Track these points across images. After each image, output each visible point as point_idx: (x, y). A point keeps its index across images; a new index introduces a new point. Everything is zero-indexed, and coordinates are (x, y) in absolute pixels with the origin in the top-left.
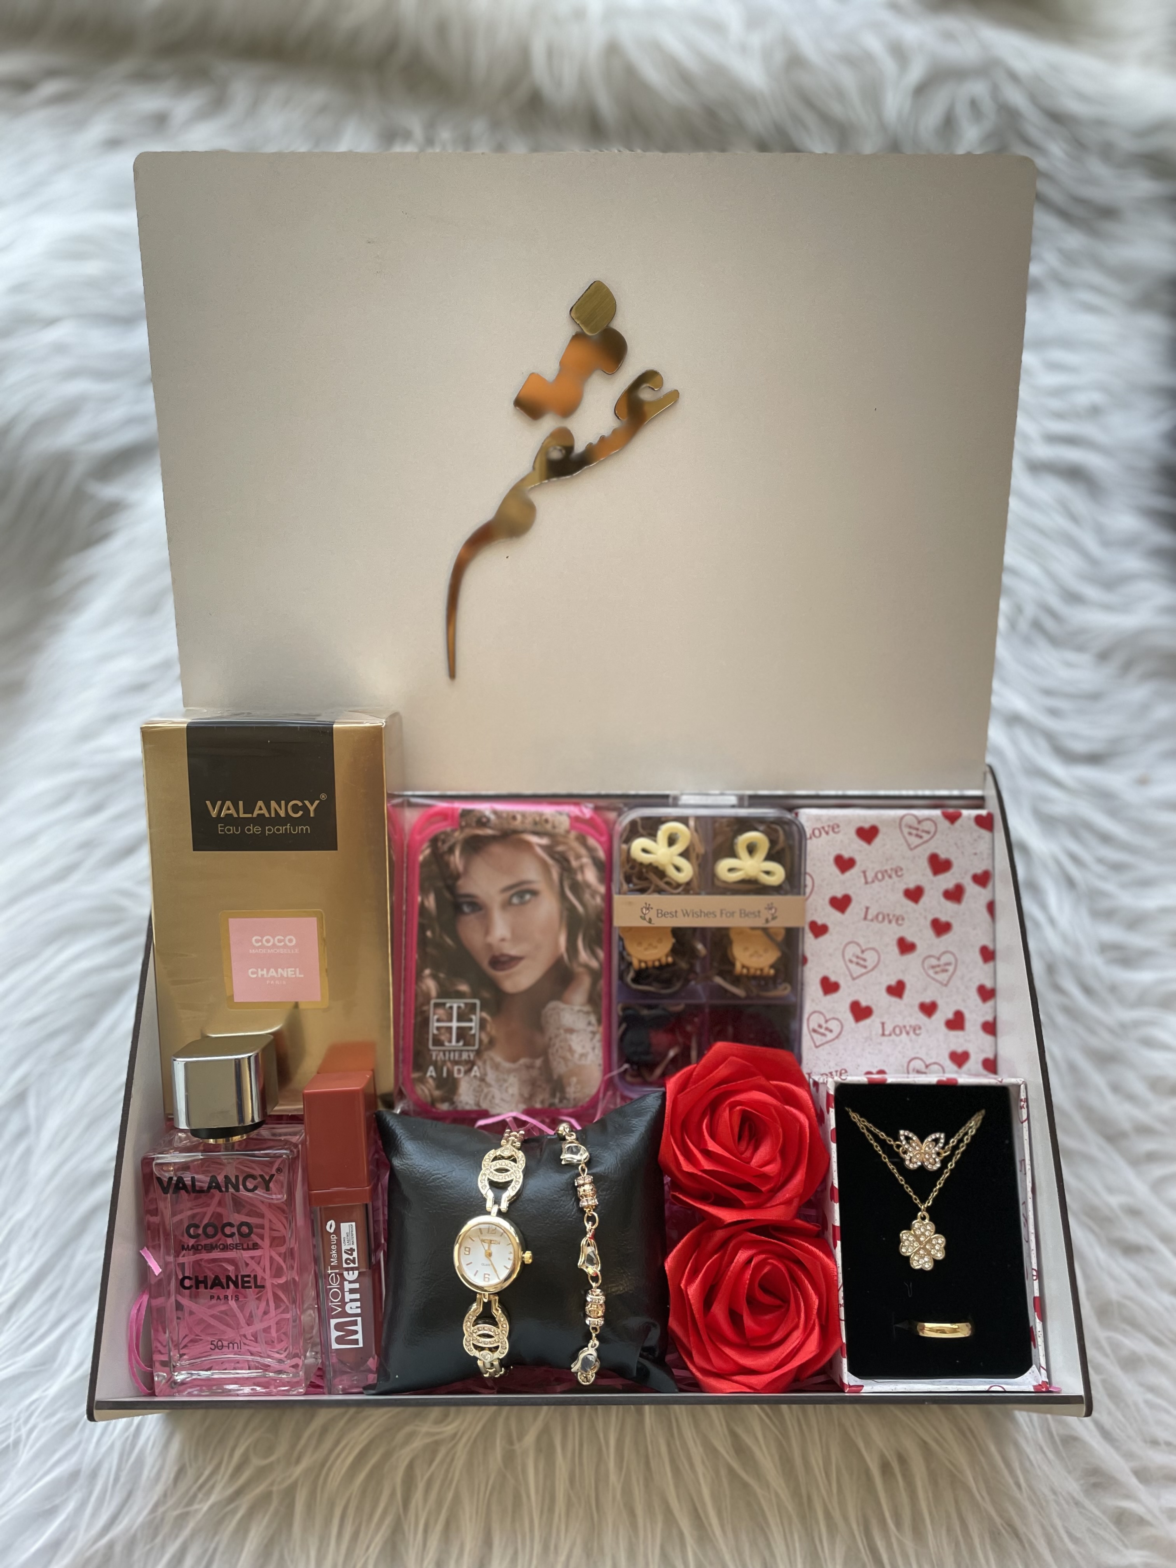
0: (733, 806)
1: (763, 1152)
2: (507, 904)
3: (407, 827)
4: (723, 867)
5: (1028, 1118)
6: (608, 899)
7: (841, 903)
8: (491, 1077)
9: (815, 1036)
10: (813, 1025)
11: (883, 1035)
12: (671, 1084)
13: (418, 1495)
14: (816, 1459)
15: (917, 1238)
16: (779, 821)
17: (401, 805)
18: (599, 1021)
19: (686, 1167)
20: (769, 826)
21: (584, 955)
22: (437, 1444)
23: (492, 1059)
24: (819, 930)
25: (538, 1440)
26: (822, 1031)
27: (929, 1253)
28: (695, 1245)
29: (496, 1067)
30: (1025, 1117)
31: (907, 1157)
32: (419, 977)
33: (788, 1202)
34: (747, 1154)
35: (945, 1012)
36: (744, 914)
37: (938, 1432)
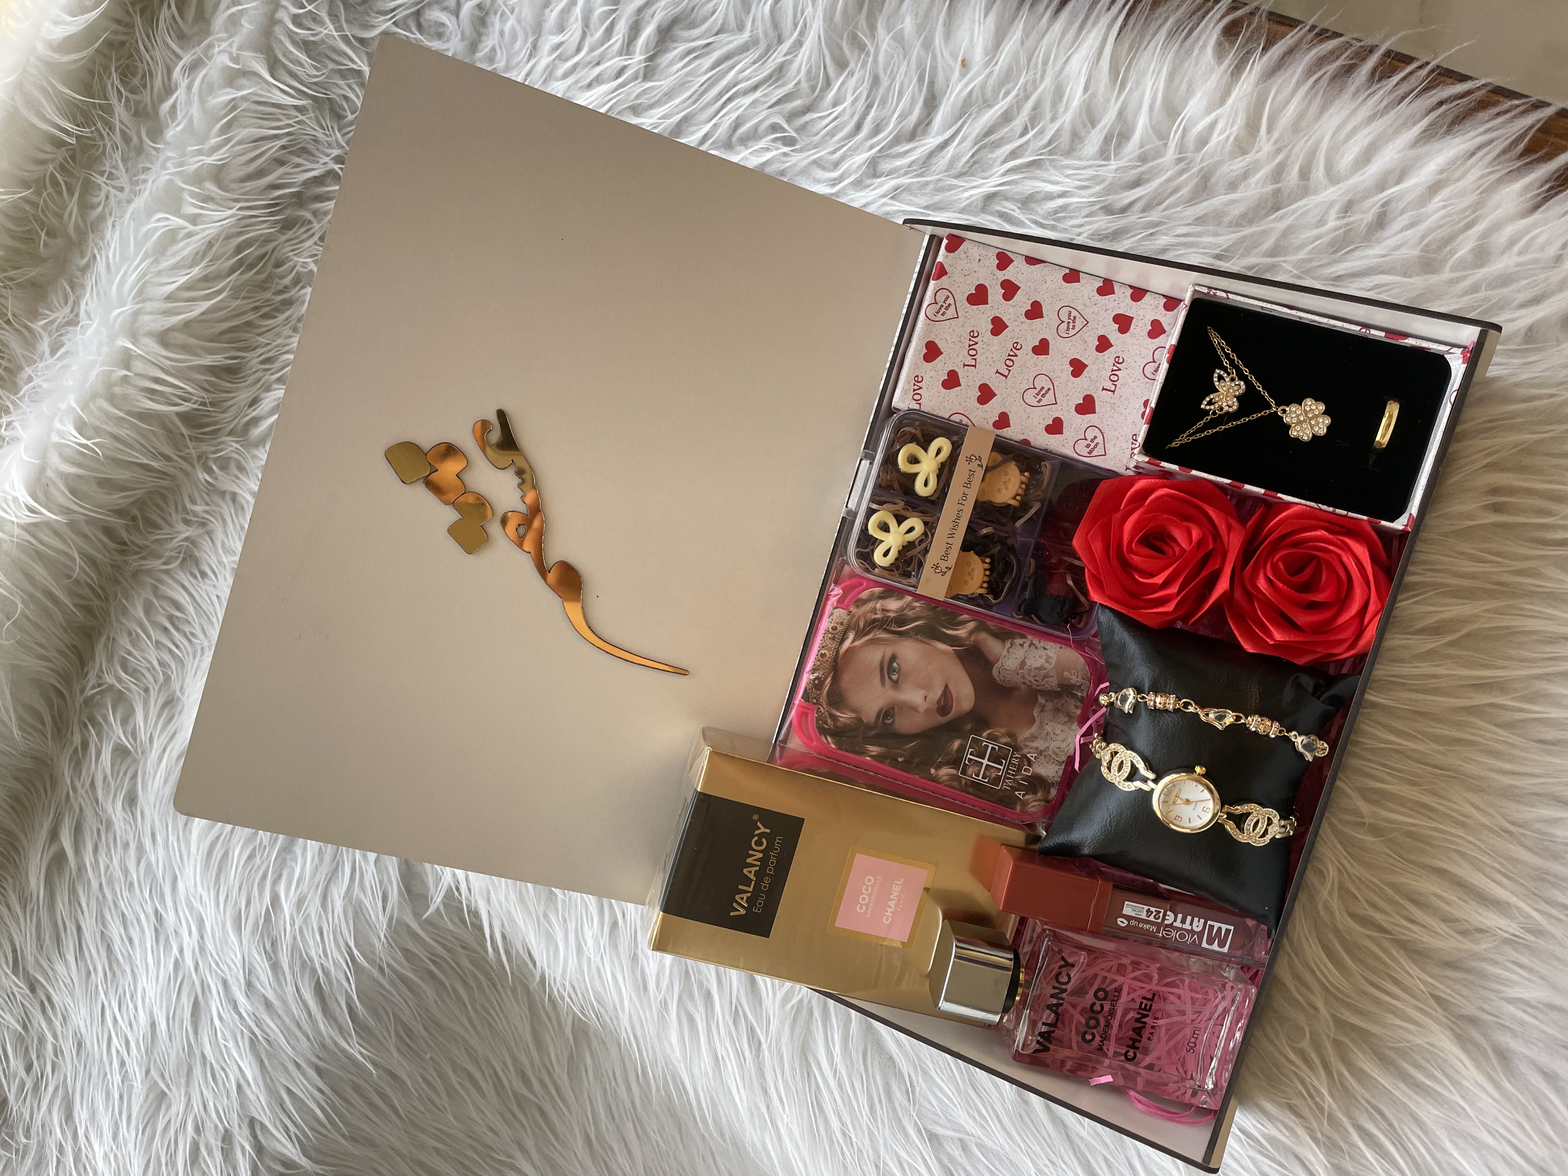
0: (871, 463)
1: (1178, 535)
2: (896, 684)
3: (803, 749)
4: (920, 488)
5: (1226, 292)
6: (918, 597)
7: (986, 394)
8: (1039, 744)
9: (1095, 453)
10: (1085, 452)
11: (1113, 392)
12: (1095, 597)
13: (1378, 917)
14: (1469, 567)
15: (1300, 422)
16: (897, 428)
17: (783, 749)
18: (1023, 636)
19: (1170, 607)
20: (899, 439)
21: (961, 632)
22: (1342, 888)
23: (1026, 739)
24: (1003, 421)
25: (1367, 800)
26: (1093, 445)
27: (1316, 416)
28: (1242, 620)
29: (1033, 738)
30: (1224, 295)
31: (1226, 409)
32: (935, 779)
33: (1229, 528)
34: (1177, 550)
35: (1111, 331)
36: (968, 484)
37: (1481, 451)
